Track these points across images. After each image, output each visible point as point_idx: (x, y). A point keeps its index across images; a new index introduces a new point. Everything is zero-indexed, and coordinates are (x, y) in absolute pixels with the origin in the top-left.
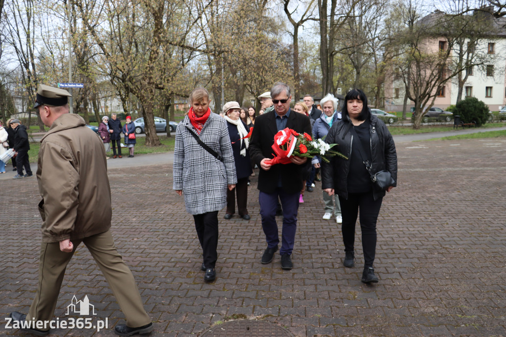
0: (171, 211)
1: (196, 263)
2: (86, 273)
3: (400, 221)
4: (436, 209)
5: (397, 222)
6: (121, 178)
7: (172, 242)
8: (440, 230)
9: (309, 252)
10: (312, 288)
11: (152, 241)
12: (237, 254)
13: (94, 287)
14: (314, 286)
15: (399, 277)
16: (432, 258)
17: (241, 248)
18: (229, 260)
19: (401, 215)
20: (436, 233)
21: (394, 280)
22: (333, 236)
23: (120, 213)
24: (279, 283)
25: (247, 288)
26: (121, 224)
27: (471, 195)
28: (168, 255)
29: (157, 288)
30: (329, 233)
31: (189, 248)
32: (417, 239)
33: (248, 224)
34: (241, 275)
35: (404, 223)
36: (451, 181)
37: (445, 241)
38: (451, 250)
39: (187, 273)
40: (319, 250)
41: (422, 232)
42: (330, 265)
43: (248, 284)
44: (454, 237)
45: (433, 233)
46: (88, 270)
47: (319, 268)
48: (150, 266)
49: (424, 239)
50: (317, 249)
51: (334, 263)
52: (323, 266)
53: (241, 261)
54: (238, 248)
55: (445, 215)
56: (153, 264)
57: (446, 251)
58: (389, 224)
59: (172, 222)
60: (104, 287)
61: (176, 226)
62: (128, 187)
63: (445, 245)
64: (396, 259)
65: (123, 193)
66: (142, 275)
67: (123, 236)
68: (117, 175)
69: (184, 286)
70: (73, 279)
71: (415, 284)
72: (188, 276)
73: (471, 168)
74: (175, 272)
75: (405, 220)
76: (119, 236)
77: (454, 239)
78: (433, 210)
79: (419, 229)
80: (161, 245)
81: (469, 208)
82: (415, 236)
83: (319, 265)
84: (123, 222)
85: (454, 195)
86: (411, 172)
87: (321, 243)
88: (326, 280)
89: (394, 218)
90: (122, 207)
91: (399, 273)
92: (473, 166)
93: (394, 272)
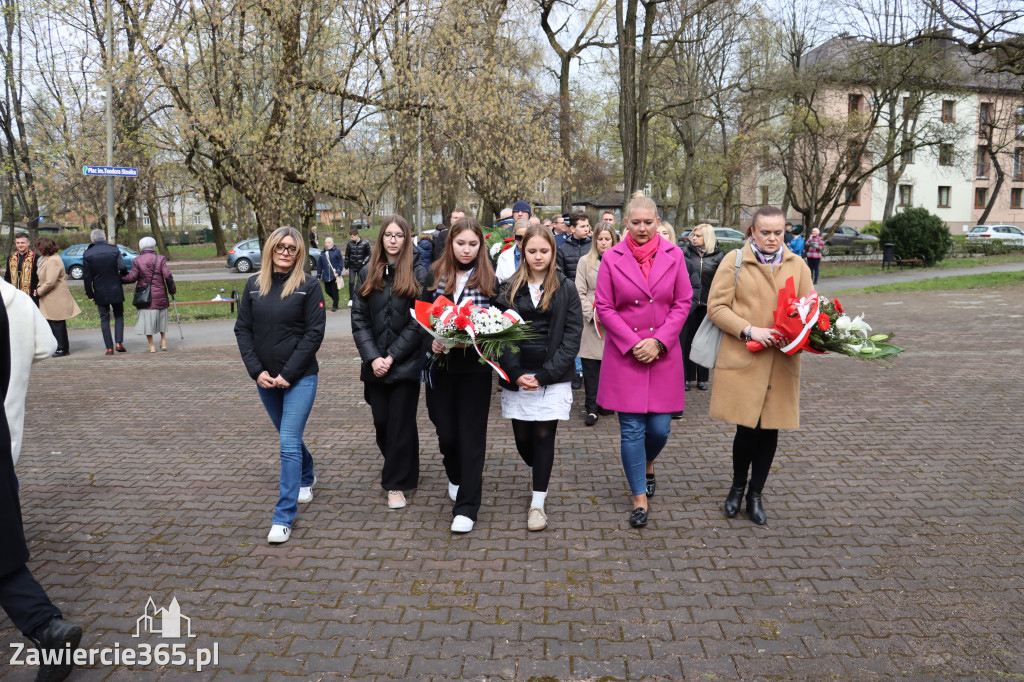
0: (346, 443)
1: (424, 559)
2: (191, 585)
3: (826, 465)
4: (890, 440)
5: (821, 468)
6: (225, 368)
7: (362, 512)
8: (911, 485)
9: (657, 534)
10: (682, 616)
11: (320, 512)
12: (508, 539)
13: (213, 619)
14: (685, 609)
15: (854, 589)
16: (909, 546)
17: (513, 527)
18: (493, 554)
19: (824, 453)
20: (905, 492)
21: (845, 595)
22: (696, 498)
23: (237, 446)
24: (610, 604)
25: (546, 617)
26: (244, 471)
27: (952, 409)
28: (361, 543)
29: (353, 619)
30: (687, 492)
31: (403, 528)
32: (869, 505)
33: (515, 473)
34: (527, 586)
35: (835, 469)
36: (906, 380)
37: (926, 508)
38: (942, 528)
39: (410, 583)
40: (676, 529)
41: (874, 489)
42: (706, 562)
43: (546, 608)
44: (941, 499)
45: (899, 490)
46: (193, 578)
47: (685, 569)
48: (327, 568)
49: (884, 504)
50: (672, 528)
51: (715, 559)
52: (692, 564)
53: (520, 555)
54: (506, 527)
55: (913, 452)
56: (332, 564)
57: (933, 531)
58: (804, 472)
59: (352, 467)
60: (236, 618)
61: (363, 477)
62: (242, 389)
63: (929, 517)
64: (838, 549)
65: (235, 401)
66: (314, 588)
67: (253, 499)
68: (214, 363)
69: (410, 614)
70: (164, 599)
71: (891, 603)
72: (415, 592)
73: (937, 352)
74: (384, 583)
75: (835, 464)
76: (247, 499)
77: (943, 503)
78: (885, 442)
79: (869, 482)
80: (340, 520)
81: (957, 437)
82: (862, 497)
83: (685, 563)
84: (249, 466)
85: (918, 408)
86: (820, 361)
87: (676, 515)
88: (706, 596)
89: (811, 459)
90: (239, 433)
91: (852, 578)
92: (939, 347)
93: (841, 578)
